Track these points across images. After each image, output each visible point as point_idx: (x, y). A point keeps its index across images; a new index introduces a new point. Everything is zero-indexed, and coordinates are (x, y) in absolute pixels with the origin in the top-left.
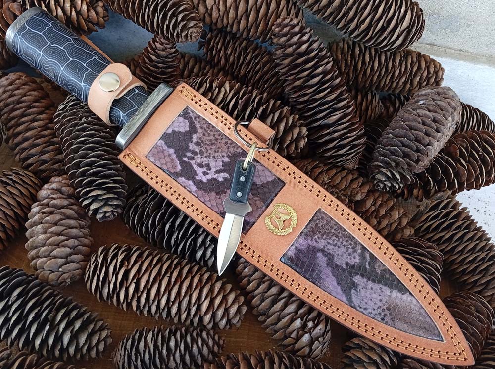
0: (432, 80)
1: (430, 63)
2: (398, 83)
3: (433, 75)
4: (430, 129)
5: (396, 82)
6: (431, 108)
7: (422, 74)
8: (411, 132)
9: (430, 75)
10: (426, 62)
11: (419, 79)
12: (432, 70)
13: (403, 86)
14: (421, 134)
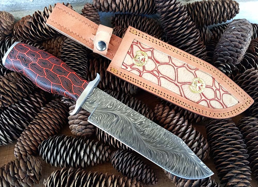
1: (230, 4)
3: (233, 9)
4: (241, 40)
6: (239, 30)
7: (227, 11)
8: (232, 43)
9: (232, 10)
11: (226, 14)
12: (232, 7)
14: (237, 43)
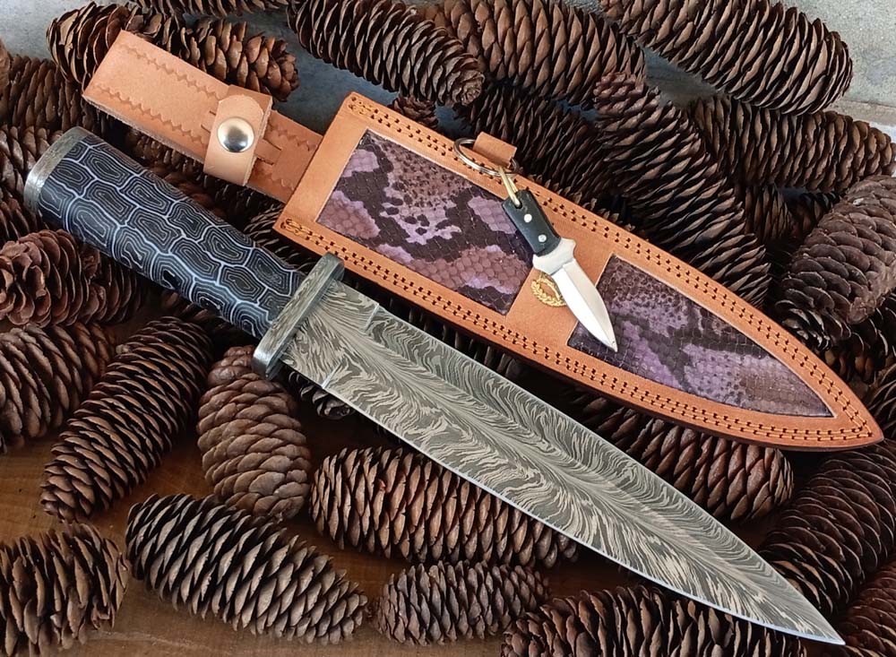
0: (876, 165)
1: (870, 136)
2: (815, 171)
3: (876, 156)
4: (871, 244)
5: (811, 169)
6: (874, 211)
7: (855, 155)
8: (840, 249)
9: (872, 156)
10: (862, 134)
11: (852, 163)
12: (873, 147)
13: (823, 176)
14: (856, 251)
